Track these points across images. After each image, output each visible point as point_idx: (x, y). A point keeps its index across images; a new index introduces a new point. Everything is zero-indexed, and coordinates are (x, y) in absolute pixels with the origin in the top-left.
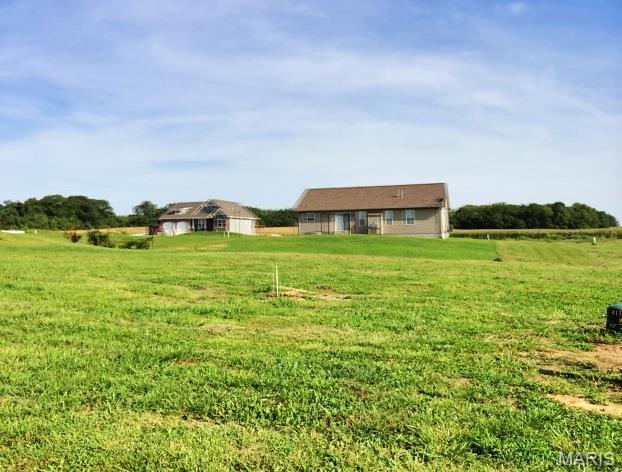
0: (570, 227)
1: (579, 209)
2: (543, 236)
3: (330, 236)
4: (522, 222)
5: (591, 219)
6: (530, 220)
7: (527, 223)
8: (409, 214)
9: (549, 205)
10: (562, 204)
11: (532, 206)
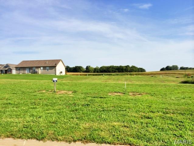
0: (130, 72)
1: (133, 67)
2: (111, 74)
3: (24, 74)
4: (117, 71)
5: (135, 70)
6: (119, 70)
7: (118, 71)
8: (48, 68)
9: (125, 66)
10: (128, 66)
11: (120, 66)
